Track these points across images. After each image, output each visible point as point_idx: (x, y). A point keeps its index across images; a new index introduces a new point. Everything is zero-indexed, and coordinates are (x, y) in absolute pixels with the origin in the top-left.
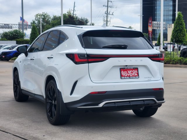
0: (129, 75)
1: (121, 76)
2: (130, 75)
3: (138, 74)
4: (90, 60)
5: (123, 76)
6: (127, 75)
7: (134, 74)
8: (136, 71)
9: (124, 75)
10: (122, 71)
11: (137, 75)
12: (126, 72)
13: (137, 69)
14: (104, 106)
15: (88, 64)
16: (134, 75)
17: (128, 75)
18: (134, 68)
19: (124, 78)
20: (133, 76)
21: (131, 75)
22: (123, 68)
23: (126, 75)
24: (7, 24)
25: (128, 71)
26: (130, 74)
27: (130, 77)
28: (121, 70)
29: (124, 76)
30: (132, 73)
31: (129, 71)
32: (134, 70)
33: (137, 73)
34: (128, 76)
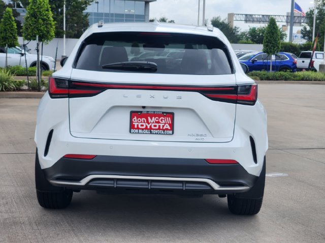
0: (151, 126)
1: (132, 126)
2: (153, 127)
3: (172, 126)
4: (72, 91)
5: (136, 127)
6: (144, 127)
7: (161, 125)
8: (169, 120)
9: (138, 125)
10: (135, 118)
11: (169, 128)
12: (143, 119)
13: (171, 115)
14: (91, 184)
15: (68, 99)
16: (161, 128)
17: (147, 126)
18: (163, 113)
19: (137, 131)
20: (159, 129)
21: (155, 126)
22: (137, 112)
23: (142, 125)
24: (267, 16)
25: (149, 118)
26: (153, 124)
27: (151, 132)
28: (134, 114)
29: (138, 128)
30: (158, 122)
31: (151, 119)
32: (164, 116)
33: (169, 124)
34: (146, 128)
